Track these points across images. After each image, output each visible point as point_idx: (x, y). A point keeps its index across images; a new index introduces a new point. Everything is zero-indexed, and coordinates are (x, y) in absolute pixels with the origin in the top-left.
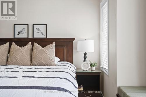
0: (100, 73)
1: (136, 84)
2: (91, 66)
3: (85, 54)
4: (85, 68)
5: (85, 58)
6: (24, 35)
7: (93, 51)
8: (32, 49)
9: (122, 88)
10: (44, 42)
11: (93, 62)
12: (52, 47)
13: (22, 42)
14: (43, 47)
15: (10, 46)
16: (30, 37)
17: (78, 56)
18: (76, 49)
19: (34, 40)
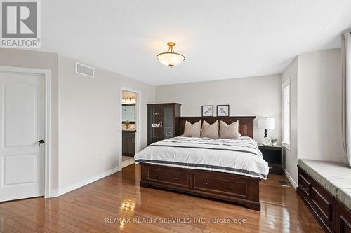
0: (281, 148)
1: (318, 157)
2: (272, 141)
3: (266, 131)
4: (267, 143)
5: (266, 134)
6: (209, 114)
7: (274, 128)
8: (219, 126)
9: (304, 161)
10: (229, 120)
11: (274, 139)
12: (236, 125)
13: (211, 120)
14: (229, 124)
15: (202, 123)
16: (215, 115)
17: (259, 132)
18: (257, 126)
19: (220, 119)
